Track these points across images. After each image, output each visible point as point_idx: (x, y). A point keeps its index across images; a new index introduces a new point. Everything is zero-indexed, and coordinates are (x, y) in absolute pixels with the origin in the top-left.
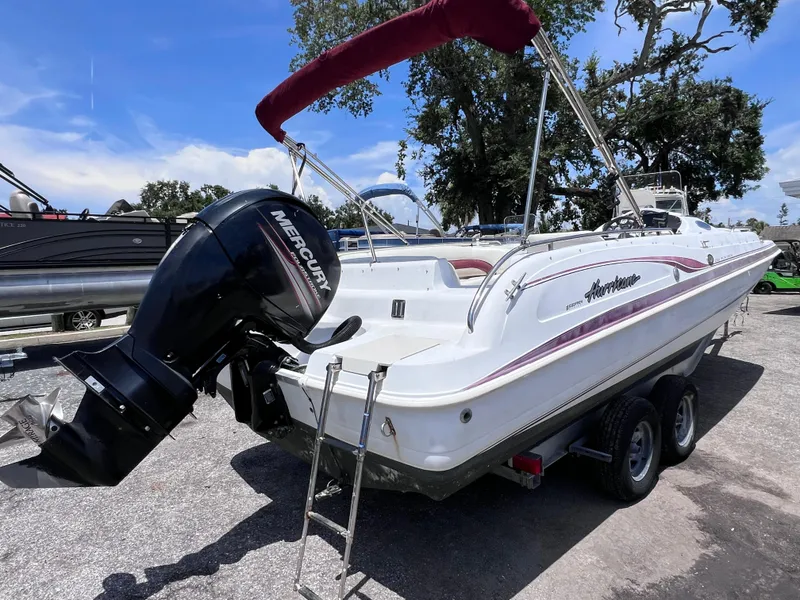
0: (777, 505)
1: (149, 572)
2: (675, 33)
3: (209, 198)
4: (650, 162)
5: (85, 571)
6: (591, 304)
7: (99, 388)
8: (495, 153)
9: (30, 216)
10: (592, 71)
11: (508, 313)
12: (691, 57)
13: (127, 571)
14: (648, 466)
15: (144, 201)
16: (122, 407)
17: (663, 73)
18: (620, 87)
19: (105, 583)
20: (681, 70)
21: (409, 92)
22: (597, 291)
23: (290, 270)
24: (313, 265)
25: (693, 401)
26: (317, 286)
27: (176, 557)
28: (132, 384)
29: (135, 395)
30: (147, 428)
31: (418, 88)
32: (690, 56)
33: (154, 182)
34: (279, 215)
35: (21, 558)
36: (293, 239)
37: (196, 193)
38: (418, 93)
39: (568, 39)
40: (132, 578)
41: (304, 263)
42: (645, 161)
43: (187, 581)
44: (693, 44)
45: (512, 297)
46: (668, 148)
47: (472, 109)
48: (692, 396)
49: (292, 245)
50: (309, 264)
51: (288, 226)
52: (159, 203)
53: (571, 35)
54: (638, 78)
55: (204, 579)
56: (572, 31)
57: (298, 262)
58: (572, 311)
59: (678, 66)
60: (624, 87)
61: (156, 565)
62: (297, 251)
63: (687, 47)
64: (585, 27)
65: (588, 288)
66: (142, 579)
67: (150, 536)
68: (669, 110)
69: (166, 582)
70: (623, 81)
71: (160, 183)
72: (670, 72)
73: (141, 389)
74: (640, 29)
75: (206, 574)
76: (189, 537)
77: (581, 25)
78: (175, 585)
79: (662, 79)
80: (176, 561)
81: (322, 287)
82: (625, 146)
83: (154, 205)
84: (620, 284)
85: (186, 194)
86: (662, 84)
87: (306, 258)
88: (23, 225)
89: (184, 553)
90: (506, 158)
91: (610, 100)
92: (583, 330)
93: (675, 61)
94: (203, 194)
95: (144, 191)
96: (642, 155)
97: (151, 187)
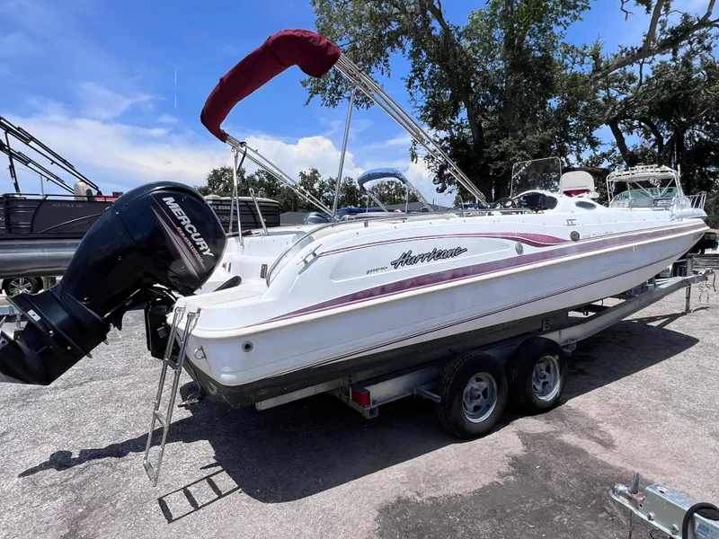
0: (596, 452)
1: (83, 452)
2: (684, 15)
3: (261, 180)
4: (665, 141)
5: (45, 447)
6: (397, 270)
7: (37, 318)
8: (491, 138)
9: (86, 199)
10: (596, 56)
11: (299, 273)
12: (704, 36)
13: (70, 450)
14: (491, 411)
15: (210, 185)
16: (51, 332)
17: (675, 53)
18: (629, 69)
19: (52, 456)
20: (692, 49)
21: (409, 86)
22: (407, 259)
23: (176, 241)
24: (196, 237)
25: (558, 361)
26: (200, 252)
27: (105, 445)
28: (59, 317)
29: (60, 325)
30: (69, 348)
31: (417, 82)
32: (702, 35)
33: (218, 167)
34: (169, 201)
35: (10, 437)
36: (179, 218)
37: (251, 177)
38: (417, 87)
39: (565, 29)
40: (71, 454)
41: (188, 235)
42: (659, 140)
43: (100, 460)
44: (704, 22)
45: (306, 262)
46: (684, 127)
47: (471, 98)
48: (557, 357)
49: (178, 223)
50: (193, 236)
51: (175, 208)
52: (221, 186)
53: (568, 24)
54: (647, 60)
55: (114, 460)
56: (569, 21)
57: (183, 235)
58: (373, 274)
59: (689, 46)
60: (633, 69)
61: (89, 448)
62: (183, 227)
63: (697, 27)
64: (581, 16)
65: (397, 257)
66: (76, 455)
67: (97, 431)
68: (683, 89)
69: (89, 459)
70: (631, 64)
71: (222, 169)
72: (681, 52)
73: (65, 321)
74: (648, 12)
75: (116, 457)
76: (121, 433)
77: (577, 14)
78: (94, 461)
79: (674, 60)
80: (103, 447)
81: (204, 253)
82: (641, 126)
83: (218, 187)
84: (438, 255)
85: (243, 177)
86: (674, 64)
87: (190, 232)
88: (81, 206)
89: (111, 443)
90: (498, 143)
91: (620, 82)
92: (383, 290)
93: (686, 41)
94: (257, 178)
95: (210, 176)
96: (657, 134)
97: (215, 172)
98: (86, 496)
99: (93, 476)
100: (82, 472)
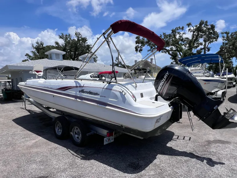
1: (203, 161)
13: (207, 164)
19: (214, 166)
27: (194, 160)
43: (198, 155)
61: (200, 161)
66: (205, 161)
69: (201, 157)
80: (195, 159)
89: (191, 159)
98: (205, 148)
99: (201, 152)
100: (205, 155)
